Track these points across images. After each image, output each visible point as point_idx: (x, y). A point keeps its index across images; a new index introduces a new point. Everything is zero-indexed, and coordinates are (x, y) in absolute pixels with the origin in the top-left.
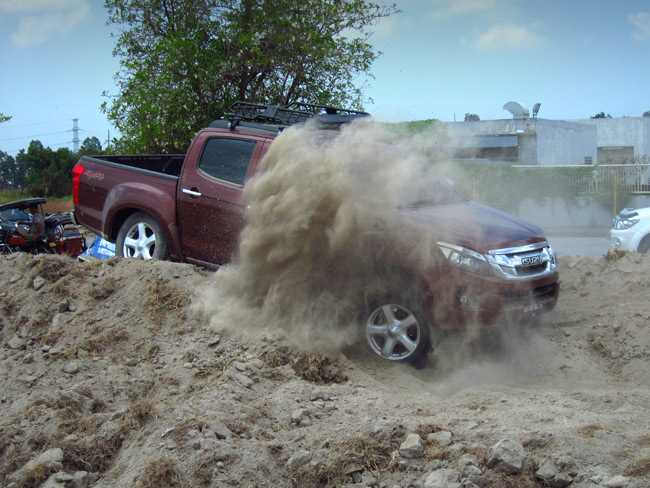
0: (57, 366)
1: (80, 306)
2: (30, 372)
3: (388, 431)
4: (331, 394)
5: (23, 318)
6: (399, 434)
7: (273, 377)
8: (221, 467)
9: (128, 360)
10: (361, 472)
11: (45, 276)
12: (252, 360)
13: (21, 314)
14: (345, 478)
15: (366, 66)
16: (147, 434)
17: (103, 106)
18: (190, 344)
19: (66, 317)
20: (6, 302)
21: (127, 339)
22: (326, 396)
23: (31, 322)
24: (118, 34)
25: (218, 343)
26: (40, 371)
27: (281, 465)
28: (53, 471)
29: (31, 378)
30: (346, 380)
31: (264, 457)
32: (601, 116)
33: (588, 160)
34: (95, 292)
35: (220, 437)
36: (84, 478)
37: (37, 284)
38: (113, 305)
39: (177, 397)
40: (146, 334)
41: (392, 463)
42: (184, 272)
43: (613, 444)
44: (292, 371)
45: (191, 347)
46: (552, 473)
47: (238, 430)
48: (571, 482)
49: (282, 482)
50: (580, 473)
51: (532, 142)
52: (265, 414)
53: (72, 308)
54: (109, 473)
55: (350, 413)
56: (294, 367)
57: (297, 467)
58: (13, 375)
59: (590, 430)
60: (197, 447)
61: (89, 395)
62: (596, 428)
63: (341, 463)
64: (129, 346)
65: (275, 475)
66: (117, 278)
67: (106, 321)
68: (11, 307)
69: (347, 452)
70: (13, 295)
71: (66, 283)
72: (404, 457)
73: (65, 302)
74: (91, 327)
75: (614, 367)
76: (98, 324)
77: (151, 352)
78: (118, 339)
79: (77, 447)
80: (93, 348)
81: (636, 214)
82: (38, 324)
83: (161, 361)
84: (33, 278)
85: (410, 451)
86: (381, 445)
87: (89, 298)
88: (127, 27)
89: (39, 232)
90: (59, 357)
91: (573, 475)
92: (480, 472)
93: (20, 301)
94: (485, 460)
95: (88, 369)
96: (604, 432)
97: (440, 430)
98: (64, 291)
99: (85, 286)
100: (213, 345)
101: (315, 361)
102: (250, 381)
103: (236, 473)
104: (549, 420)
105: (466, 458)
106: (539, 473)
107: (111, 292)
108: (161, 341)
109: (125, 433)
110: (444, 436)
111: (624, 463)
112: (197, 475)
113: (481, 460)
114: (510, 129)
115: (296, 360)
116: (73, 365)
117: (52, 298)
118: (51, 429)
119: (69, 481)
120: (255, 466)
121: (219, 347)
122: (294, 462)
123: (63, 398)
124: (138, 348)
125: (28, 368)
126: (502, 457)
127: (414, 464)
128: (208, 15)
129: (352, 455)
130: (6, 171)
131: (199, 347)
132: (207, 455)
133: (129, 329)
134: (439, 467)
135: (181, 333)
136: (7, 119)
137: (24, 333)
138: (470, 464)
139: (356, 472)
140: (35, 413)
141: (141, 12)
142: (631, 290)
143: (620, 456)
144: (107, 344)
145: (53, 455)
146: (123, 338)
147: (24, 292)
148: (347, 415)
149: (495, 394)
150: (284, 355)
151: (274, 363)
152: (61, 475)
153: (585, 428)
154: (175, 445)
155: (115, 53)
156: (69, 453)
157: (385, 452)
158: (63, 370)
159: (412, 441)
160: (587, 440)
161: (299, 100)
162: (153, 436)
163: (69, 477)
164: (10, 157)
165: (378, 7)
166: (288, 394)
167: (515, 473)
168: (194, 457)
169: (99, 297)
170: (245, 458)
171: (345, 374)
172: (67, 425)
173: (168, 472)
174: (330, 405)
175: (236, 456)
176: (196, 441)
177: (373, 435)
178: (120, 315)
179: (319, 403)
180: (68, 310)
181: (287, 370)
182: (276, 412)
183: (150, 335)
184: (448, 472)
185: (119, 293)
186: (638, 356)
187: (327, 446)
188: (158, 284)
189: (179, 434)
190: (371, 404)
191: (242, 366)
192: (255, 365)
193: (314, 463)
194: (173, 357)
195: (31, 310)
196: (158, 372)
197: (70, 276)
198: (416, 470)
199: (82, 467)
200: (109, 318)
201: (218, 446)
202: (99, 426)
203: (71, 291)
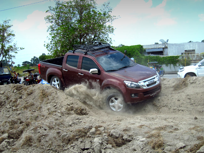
0: (15, 112)
1: (24, 97)
2: (8, 114)
3: (88, 127)
4: (81, 118)
5: (11, 100)
6: (90, 128)
7: (68, 114)
8: (44, 138)
9: (34, 110)
10: (79, 138)
11: (17, 90)
12: (63, 109)
13: (11, 99)
14: (75, 140)
15: (113, 32)
16: (28, 129)
17: (44, 45)
18: (49, 106)
19: (20, 100)
20: (7, 97)
21: (34, 105)
22: (80, 119)
23: (12, 101)
24: (49, 26)
25: (56, 105)
26: (11, 114)
27: (59, 137)
28: (5, 139)
29: (8, 116)
30: (88, 114)
31: (55, 135)
32: (191, 42)
33: (182, 54)
34: (28, 93)
35: (45, 130)
36: (12, 141)
37: (15, 92)
38: (32, 96)
39: (43, 120)
40: (39, 104)
41: (87, 135)
42: (50, 88)
43: (146, 130)
44: (74, 112)
45: (49, 107)
46: (127, 138)
47: (51, 128)
48: (132, 140)
49: (59, 141)
50: (134, 138)
51: (166, 49)
52: (62, 124)
53: (22, 98)
54: (19, 140)
55: (85, 123)
56: (75, 111)
57: (63, 137)
58: (4, 115)
59: (141, 126)
60: (39, 132)
61: (20, 120)
62: (143, 126)
63: (74, 136)
64: (35, 107)
65: (58, 139)
66: (33, 89)
67: (30, 101)
68: (8, 98)
69: (76, 133)
70: (9, 95)
71: (22, 91)
72: (91, 134)
73: (20, 96)
74: (26, 102)
75: (158, 109)
76: (28, 101)
77: (40, 108)
78: (32, 105)
79: (12, 133)
80: (26, 107)
81: (184, 68)
82: (14, 102)
83: (42, 110)
84: (14, 90)
85: (92, 132)
86: (85, 131)
87: (27, 95)
88: (51, 24)
89: (32, 77)
90: (15, 110)
91: (132, 138)
92: (107, 137)
93: (10, 96)
94: (109, 135)
95: (23, 113)
96: (144, 127)
97: (102, 127)
98: (21, 93)
99: (26, 92)
100: (55, 106)
101: (80, 109)
102: (61, 115)
103: (47, 139)
104: (134, 124)
105: (104, 134)
106: (123, 138)
107: (32, 93)
108: (42, 105)
109: (24, 129)
110: (102, 129)
111: (146, 135)
112: (38, 140)
113: (108, 135)
114: (161, 46)
115: (75, 109)
116: (18, 112)
117: (18, 95)
118: (7, 128)
119: (8, 142)
120: (52, 137)
121: (56, 106)
122: (62, 136)
123: (12, 121)
124: (37, 107)
125: (8, 113)
126: (113, 134)
127: (93, 136)
128: (72, 20)
129: (77, 134)
130: (36, 61)
131: (51, 107)
132: (41, 134)
133: (35, 103)
134: (98, 137)
135: (47, 103)
136: (23, 49)
137: (11, 104)
138: (105, 136)
139: (78, 138)
140: (4, 125)
141: (54, 20)
142: (166, 89)
143: (146, 133)
144: (29, 107)
145: (6, 135)
146: (33, 105)
147: (11, 94)
148: (84, 123)
149: (124, 117)
150: (72, 108)
151: (69, 110)
152: (6, 140)
153: (140, 126)
154: (34, 132)
155: (47, 31)
156: (9, 134)
157: (86, 133)
158: (16, 113)
159: (93, 130)
160: (140, 129)
161: (95, 41)
162: (29, 130)
163: (8, 141)
164: (37, 58)
165: (115, 16)
166: (70, 118)
167: (117, 138)
168: (38, 135)
169: (29, 95)
170: (50, 135)
171: (87, 113)
172: (11, 128)
173: (30, 139)
174: (80, 121)
175: (48, 135)
176: (39, 131)
177: (84, 128)
178: (33, 99)
179: (78, 120)
180: (21, 98)
181: (73, 112)
182: (65, 123)
183: (40, 104)
184: (99, 138)
185: (34, 93)
186: (164, 106)
187: (71, 131)
188: (43, 91)
189: (35, 129)
190: (91, 120)
191: (59, 111)
192: (63, 111)
193: (67, 136)
194: (45, 109)
195: (13, 99)
196: (40, 113)
197: (23, 89)
198: (93, 137)
199: (13, 138)
200: (30, 100)
201: (44, 132)
202: (18, 127)
203: (23, 93)
